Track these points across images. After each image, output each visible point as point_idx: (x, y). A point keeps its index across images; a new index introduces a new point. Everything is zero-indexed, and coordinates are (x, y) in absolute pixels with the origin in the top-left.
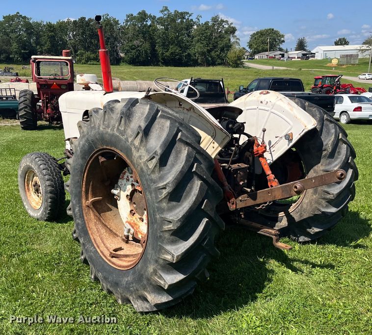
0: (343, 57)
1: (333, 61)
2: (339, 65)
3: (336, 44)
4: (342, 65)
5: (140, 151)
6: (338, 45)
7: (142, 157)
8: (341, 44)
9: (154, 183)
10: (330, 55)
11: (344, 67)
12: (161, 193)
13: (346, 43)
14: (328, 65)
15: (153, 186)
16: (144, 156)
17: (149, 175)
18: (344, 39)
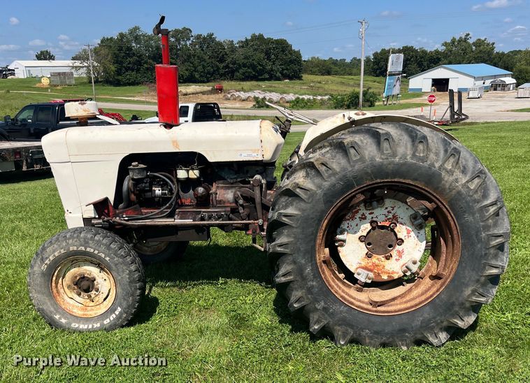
0: (53, 75)
1: (42, 81)
2: (52, 86)
3: (39, 58)
4: (55, 86)
5: (455, 174)
6: (41, 59)
7: (459, 180)
8: (45, 59)
9: (478, 203)
10: (35, 73)
11: (59, 88)
12: (487, 211)
13: (51, 58)
14: (38, 85)
15: (478, 206)
16: (461, 178)
17: (472, 196)
18: (47, 51)
